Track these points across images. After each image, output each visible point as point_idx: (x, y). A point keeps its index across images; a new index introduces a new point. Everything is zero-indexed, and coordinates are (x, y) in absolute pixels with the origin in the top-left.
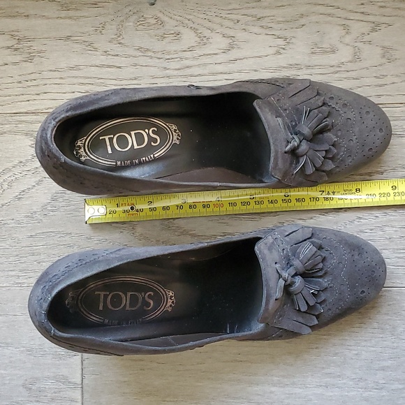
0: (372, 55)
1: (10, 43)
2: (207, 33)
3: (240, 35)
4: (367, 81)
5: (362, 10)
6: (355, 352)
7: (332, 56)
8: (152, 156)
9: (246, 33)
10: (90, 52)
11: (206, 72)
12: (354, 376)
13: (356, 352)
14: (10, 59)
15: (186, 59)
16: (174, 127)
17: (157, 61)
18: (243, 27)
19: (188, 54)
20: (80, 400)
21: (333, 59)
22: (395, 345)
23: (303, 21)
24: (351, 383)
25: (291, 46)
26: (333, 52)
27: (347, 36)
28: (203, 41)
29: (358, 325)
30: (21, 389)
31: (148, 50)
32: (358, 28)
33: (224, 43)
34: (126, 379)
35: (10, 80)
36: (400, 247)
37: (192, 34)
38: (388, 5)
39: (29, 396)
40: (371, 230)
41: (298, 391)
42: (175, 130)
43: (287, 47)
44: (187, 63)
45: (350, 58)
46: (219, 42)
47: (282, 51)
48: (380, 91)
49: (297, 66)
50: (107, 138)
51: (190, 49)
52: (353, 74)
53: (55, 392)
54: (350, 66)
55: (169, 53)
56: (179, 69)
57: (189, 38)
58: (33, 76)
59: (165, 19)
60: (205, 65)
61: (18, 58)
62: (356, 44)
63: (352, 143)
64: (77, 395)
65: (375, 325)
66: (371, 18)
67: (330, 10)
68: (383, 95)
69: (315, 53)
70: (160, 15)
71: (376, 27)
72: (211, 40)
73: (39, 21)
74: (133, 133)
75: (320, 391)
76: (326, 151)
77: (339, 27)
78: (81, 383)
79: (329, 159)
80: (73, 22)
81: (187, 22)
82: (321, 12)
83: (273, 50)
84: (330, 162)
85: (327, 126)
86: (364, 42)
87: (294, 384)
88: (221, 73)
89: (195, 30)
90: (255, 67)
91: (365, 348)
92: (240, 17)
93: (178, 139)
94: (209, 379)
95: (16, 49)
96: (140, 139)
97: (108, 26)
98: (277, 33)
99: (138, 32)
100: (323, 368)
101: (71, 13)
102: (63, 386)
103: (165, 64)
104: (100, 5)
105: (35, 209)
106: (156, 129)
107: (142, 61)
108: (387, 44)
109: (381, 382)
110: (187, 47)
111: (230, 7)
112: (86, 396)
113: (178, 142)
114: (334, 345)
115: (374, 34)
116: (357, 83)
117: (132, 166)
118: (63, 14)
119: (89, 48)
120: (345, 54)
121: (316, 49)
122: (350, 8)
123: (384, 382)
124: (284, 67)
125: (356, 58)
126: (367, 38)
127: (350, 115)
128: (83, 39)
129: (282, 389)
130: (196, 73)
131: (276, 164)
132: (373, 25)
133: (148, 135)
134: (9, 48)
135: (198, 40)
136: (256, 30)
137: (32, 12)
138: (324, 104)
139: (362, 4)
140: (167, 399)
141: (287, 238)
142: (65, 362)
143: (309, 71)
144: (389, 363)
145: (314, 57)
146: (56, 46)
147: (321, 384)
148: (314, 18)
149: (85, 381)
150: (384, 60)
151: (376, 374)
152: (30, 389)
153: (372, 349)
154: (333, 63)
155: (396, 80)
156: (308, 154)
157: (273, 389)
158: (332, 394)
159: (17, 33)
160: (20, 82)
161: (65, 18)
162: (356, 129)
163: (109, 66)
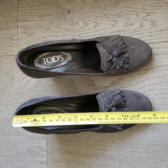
0: (147, 25)
1: (23, 31)
2: (88, 21)
3: (99, 21)
4: (146, 35)
5: (143, 8)
6: (143, 138)
7: (132, 26)
8: (60, 65)
9: (101, 20)
10: (49, 32)
11: (87, 35)
12: (144, 148)
13: (145, 138)
14: (23, 36)
15: (81, 31)
16: (69, 54)
17: (71, 33)
18: (100, 18)
19: (81, 30)
20: (46, 155)
21: (133, 27)
22: (160, 136)
23: (121, 14)
24: (143, 151)
25: (117, 24)
26: (133, 25)
27: (138, 18)
28: (87, 25)
29: (145, 128)
30: (27, 151)
31: (68, 29)
32: (142, 15)
33: (94, 25)
34: (61, 148)
35: (23, 43)
36: (160, 97)
37: (83, 22)
38: (153, 5)
39: (29, 154)
40: (149, 91)
41: (123, 153)
42: (70, 56)
43: (116, 25)
44: (81, 33)
45: (139, 27)
46: (92, 25)
47: (114, 26)
48: (151, 38)
49: (120, 31)
50: (44, 59)
51: (82, 28)
52: (141, 32)
53: (38, 152)
54: (139, 30)
55: (75, 30)
56: (78, 35)
57: (82, 24)
58: (30, 41)
59: (74, 18)
60: (87, 33)
61: (26, 36)
62: (141, 21)
63: (134, 57)
64: (45, 153)
65: (152, 128)
66: (147, 11)
67: (131, 9)
68: (152, 40)
69: (126, 26)
70: (72, 17)
71: (148, 14)
72: (89, 24)
73: (32, 22)
74: (53, 57)
75: (131, 154)
76: (124, 60)
77: (135, 16)
78: (46, 149)
79: (126, 63)
80: (43, 22)
81: (81, 18)
82: (128, 10)
83: (111, 26)
84: (126, 65)
85: (124, 51)
86: (144, 20)
87: (121, 150)
88: (93, 35)
89: (83, 21)
90: (104, 33)
91: (148, 137)
92: (99, 15)
93: (71, 59)
94: (90, 148)
95: (25, 32)
96: (56, 59)
97: (54, 22)
98: (112, 20)
99: (64, 23)
100: (132, 145)
101: (42, 19)
102: (40, 150)
103: (74, 34)
104: (52, 15)
105: (31, 87)
106: (62, 55)
107: (66, 33)
108: (153, 20)
109: (154, 150)
110: (81, 27)
111: (96, 12)
112: (48, 154)
113: (71, 60)
114: (136, 136)
115: (148, 17)
116: (142, 35)
117: (53, 68)
118: (40, 19)
119: (48, 30)
120: (137, 25)
121: (127, 24)
122: (139, 8)
123: (156, 150)
124: (115, 32)
125: (142, 26)
126: (145, 19)
127: (134, 47)
128: (46, 27)
129: (117, 153)
130: (84, 36)
131: (104, 66)
132: (148, 13)
133: (59, 57)
134: (23, 32)
135: (85, 24)
136: (105, 19)
137: (30, 19)
138: (124, 43)
139: (143, 6)
140: (76, 156)
141: (111, 94)
142: (41, 141)
143: (124, 33)
144: (157, 143)
145: (126, 27)
146: (38, 30)
147: (131, 151)
148: (125, 13)
149: (48, 148)
150: (152, 26)
151: (152, 147)
152: (30, 151)
153: (151, 137)
154: (133, 29)
155: (157, 33)
156: (116, 62)
157: (113, 152)
158: (135, 155)
159: (25, 27)
160: (26, 44)
161: (41, 20)
162: (136, 52)
163: (55, 36)
